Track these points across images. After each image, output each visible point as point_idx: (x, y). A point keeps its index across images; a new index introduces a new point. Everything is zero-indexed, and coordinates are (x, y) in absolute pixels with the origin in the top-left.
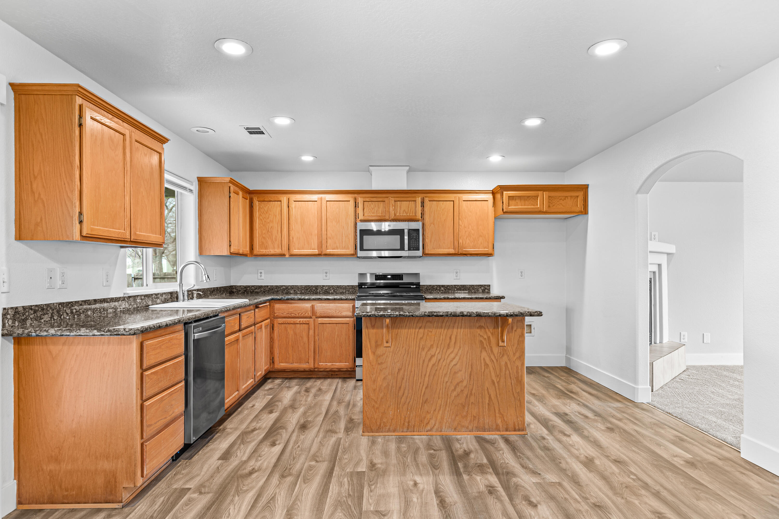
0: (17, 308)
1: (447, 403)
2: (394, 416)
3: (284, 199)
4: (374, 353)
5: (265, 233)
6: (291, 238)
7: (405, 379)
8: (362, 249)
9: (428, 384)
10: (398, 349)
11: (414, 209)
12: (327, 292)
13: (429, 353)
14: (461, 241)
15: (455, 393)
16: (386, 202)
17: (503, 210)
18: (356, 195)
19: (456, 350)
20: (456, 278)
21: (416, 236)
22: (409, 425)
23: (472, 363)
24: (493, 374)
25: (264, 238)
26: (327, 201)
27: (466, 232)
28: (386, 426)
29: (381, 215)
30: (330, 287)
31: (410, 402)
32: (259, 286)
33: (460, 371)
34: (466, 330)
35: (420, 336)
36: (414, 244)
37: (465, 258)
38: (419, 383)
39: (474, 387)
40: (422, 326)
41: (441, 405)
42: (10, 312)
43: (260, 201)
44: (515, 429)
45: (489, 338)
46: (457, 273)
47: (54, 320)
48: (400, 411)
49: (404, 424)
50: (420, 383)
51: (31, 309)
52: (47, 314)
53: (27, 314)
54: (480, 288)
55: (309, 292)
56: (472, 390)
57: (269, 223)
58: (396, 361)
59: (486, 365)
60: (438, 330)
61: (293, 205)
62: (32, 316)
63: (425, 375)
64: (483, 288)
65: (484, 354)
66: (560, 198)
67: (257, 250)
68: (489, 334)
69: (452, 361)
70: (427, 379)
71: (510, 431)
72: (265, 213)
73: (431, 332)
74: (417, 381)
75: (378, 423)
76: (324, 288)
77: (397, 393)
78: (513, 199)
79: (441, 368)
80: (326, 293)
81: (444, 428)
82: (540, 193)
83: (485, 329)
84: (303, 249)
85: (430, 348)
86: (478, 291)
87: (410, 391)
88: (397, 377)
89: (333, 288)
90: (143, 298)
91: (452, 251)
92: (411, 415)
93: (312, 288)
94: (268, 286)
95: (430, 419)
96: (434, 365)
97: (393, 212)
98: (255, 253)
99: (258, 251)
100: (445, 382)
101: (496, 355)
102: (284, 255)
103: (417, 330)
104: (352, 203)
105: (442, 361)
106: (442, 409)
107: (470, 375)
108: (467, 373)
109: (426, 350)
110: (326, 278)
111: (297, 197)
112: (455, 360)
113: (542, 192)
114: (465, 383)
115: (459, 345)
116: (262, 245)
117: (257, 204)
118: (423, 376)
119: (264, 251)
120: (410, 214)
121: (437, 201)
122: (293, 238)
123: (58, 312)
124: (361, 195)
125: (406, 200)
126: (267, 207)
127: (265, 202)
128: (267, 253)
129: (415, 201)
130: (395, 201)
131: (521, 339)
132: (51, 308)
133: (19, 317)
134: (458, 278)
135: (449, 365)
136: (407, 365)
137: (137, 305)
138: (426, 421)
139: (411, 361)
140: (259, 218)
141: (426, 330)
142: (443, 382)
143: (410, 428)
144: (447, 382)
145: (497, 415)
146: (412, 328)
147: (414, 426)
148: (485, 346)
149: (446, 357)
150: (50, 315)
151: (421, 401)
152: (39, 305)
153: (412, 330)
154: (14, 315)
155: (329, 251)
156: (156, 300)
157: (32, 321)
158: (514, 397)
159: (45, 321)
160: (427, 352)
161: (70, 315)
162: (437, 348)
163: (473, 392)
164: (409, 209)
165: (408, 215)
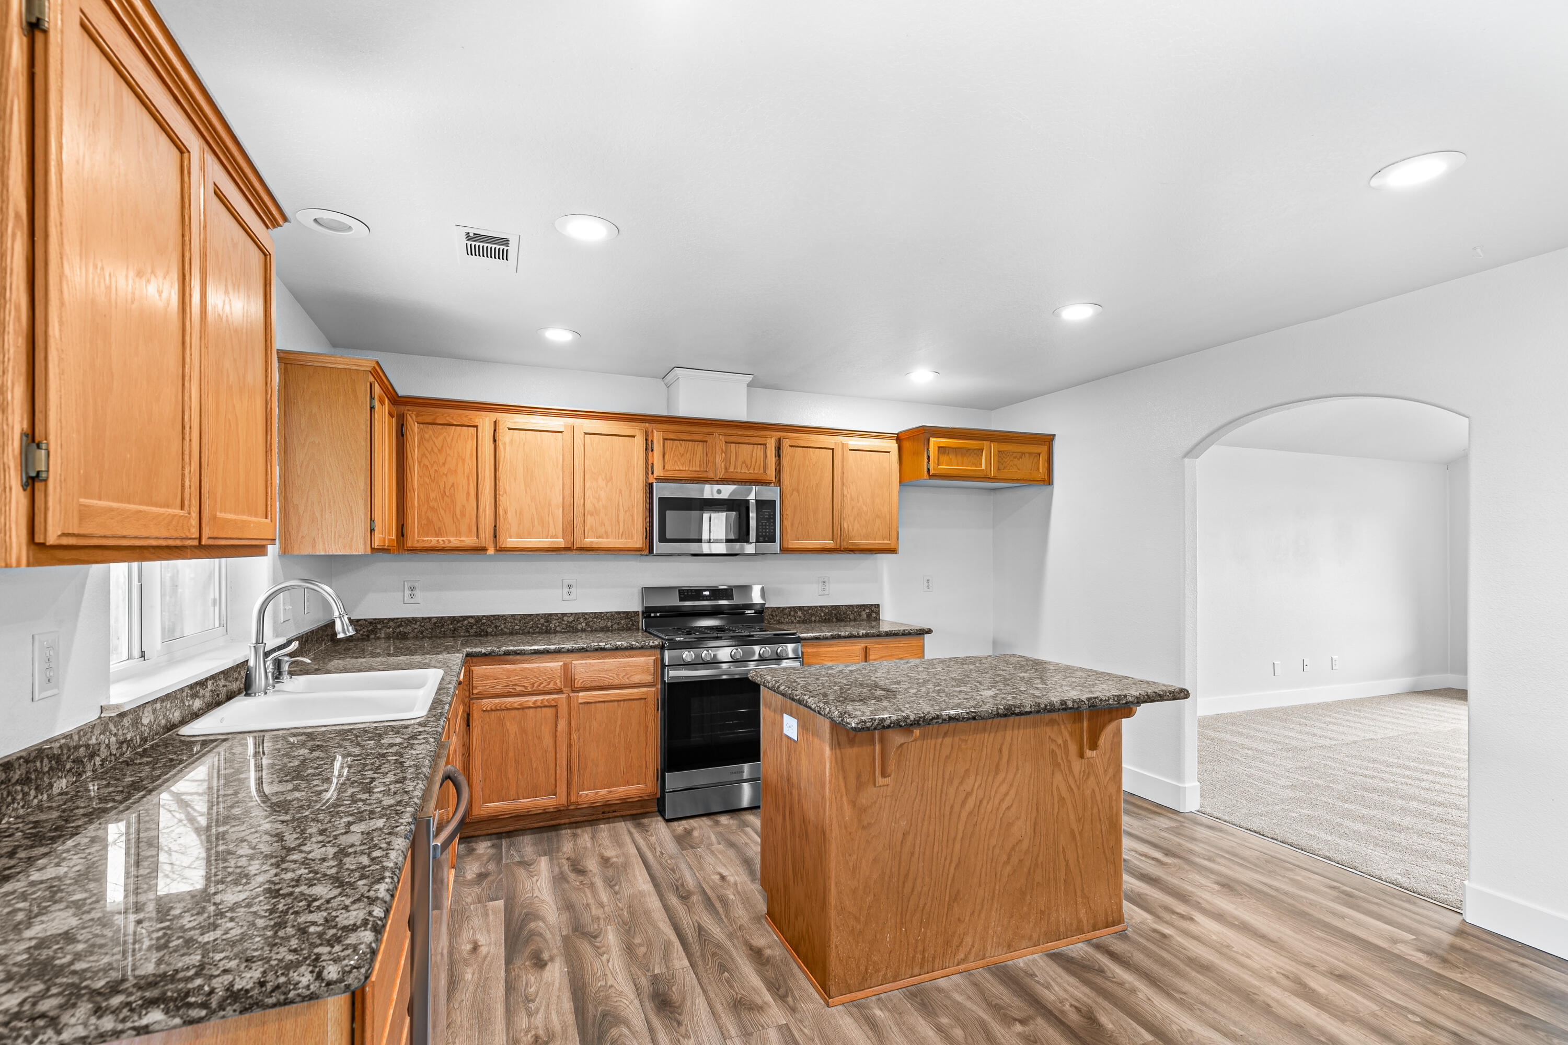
1: (994, 892)
2: (894, 944)
3: (485, 421)
4: (853, 803)
5: (435, 499)
6: (501, 512)
7: (916, 855)
8: (663, 539)
9: (959, 858)
10: (902, 789)
11: (762, 459)
12: (573, 627)
13: (962, 788)
14: (845, 525)
15: (1008, 869)
16: (709, 442)
17: (929, 470)
18: (647, 424)
19: (1010, 776)
20: (822, 593)
21: (770, 515)
22: (924, 957)
23: (1037, 801)
24: (1072, 817)
25: (433, 509)
26: (586, 433)
27: (853, 508)
28: (877, 971)
29: (698, 469)
30: (578, 616)
31: (925, 904)
32: (407, 619)
33: (1018, 818)
34: (1028, 730)
35: (946, 751)
36: (766, 529)
37: (852, 556)
38: (943, 859)
39: (1042, 850)
40: (948, 731)
41: (983, 900)
43: (423, 423)
44: (1107, 922)
45: (1065, 742)
46: (824, 582)
48: (906, 930)
49: (914, 957)
50: (946, 859)
54: (864, 610)
55: (531, 628)
56: (1038, 856)
57: (446, 475)
58: (898, 816)
59: (1062, 799)
60: (978, 736)
61: (505, 437)
63: (955, 839)
64: (867, 611)
65: (1058, 778)
66: (1015, 455)
67: (415, 537)
68: (1066, 735)
69: (1002, 800)
70: (957, 846)
71: (1099, 930)
72: (436, 450)
73: (966, 741)
74: (940, 855)
75: (862, 968)
76: (565, 618)
77: (900, 889)
78: (944, 453)
79: (983, 819)
80: (569, 631)
81: (989, 948)
82: (986, 443)
83: (1059, 724)
84: (530, 535)
85: (964, 776)
86: (860, 616)
87: (927, 879)
88: (901, 852)
89: (586, 619)
90: (161, 706)
91: (829, 543)
92: (929, 934)
93: (539, 620)
94: (430, 618)
95: (964, 935)
96: (970, 813)
97: (723, 465)
98: (409, 544)
99: (418, 541)
100: (991, 849)
101: (1077, 778)
102: (484, 549)
103: (940, 740)
104: (639, 441)
105: (985, 802)
106: (985, 907)
107: (1035, 824)
108: (1028, 823)
109: (956, 782)
110: (569, 598)
111: (516, 420)
112: (1008, 798)
113: (988, 442)
114: (1025, 845)
115: (1015, 764)
116: (429, 527)
117: (416, 430)
118: (951, 842)
119: (433, 541)
120: (754, 469)
121: (804, 447)
122: (506, 512)
124: (658, 426)
125: (747, 441)
126: (441, 438)
127: (435, 426)
128: (441, 544)
129: (765, 445)
130: (726, 442)
131: (1115, 740)
134: (826, 593)
135: (998, 809)
136: (919, 820)
138: (956, 941)
139: (928, 812)
140: (419, 463)
141: (957, 739)
142: (988, 849)
143: (927, 964)
144: (994, 847)
145: (1079, 900)
146: (929, 737)
147: (934, 958)
148: (1060, 761)
149: (993, 793)
151: (947, 899)
153: (929, 741)
155: (590, 541)
158: (1106, 858)
160: (958, 788)
162: (976, 775)
163: (1040, 859)
164: (754, 460)
165: (751, 471)
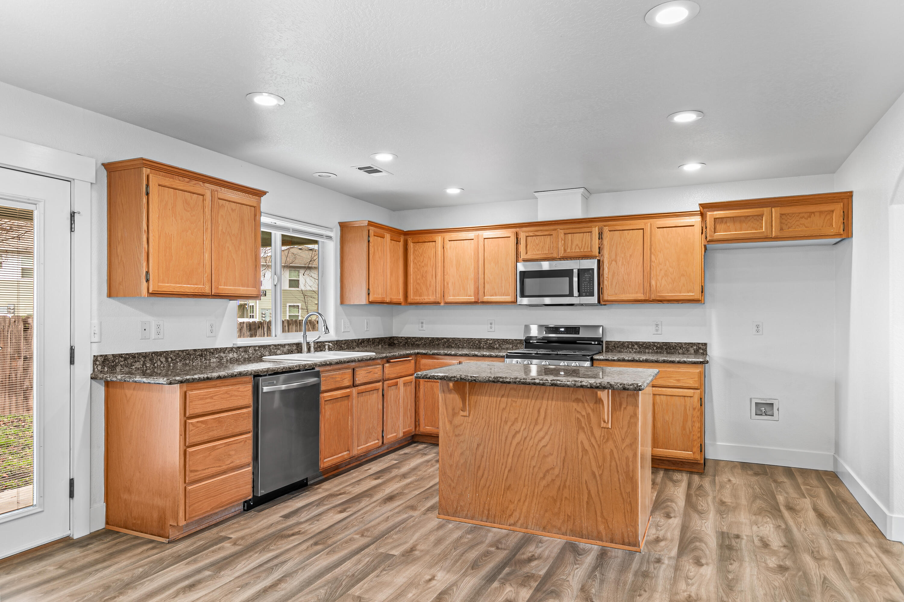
0: (106, 355)
1: (534, 493)
2: (472, 500)
3: (439, 238)
4: (451, 422)
5: (419, 279)
6: (446, 284)
7: (485, 457)
8: (523, 295)
9: (511, 467)
10: (477, 421)
11: (589, 242)
12: (492, 347)
13: (513, 428)
14: (653, 283)
15: (544, 483)
16: (554, 235)
17: (706, 238)
18: (518, 229)
19: (545, 428)
20: (656, 333)
21: (590, 278)
22: (489, 514)
23: (566, 447)
24: (594, 464)
25: (418, 284)
26: (485, 239)
27: (661, 270)
28: (463, 511)
29: (547, 252)
30: (495, 341)
31: (490, 485)
32: (419, 337)
33: (552, 454)
34: (559, 402)
35: (503, 406)
36: (587, 287)
37: (661, 305)
38: (501, 464)
39: (569, 478)
40: (504, 394)
41: (527, 495)
42: (99, 359)
43: (414, 243)
44: (624, 541)
45: (588, 415)
46: (657, 325)
47: (146, 367)
48: (478, 495)
49: (483, 511)
50: (502, 464)
51: (122, 357)
52: (139, 361)
53: (117, 361)
54: (692, 347)
55: (472, 345)
56: (566, 481)
57: (423, 267)
58: (474, 434)
59: (585, 451)
60: (524, 400)
61: (448, 245)
62: (122, 363)
63: (508, 455)
64: (695, 347)
65: (582, 436)
66: (801, 215)
67: (412, 297)
68: (590, 411)
69: (540, 441)
70: (510, 460)
71: (616, 543)
72: (420, 255)
73: (516, 402)
74: (499, 461)
75: (455, 506)
76: (488, 342)
77: (475, 473)
78: (722, 222)
79: (527, 449)
80: (490, 348)
81: (530, 524)
82: (766, 210)
83: (583, 402)
84: (458, 295)
85: (514, 421)
86: (688, 351)
87: (491, 472)
88: (476, 453)
89: (499, 342)
90: (257, 348)
91: (641, 296)
92: (492, 502)
93: (475, 342)
94: (428, 338)
95: (514, 510)
96: (518, 444)
97: (563, 248)
98: (409, 301)
99: (412, 299)
100: (532, 467)
101: (598, 439)
102: (438, 303)
103: (499, 399)
104: (513, 240)
105: (528, 439)
106: (528, 500)
107: (564, 460)
108: (559, 459)
109: (509, 424)
110: (491, 330)
111: (452, 236)
112: (544, 440)
113: (769, 209)
114: (556, 471)
115: (549, 422)
116: (417, 292)
117: (412, 246)
118: (506, 456)
119: (418, 299)
120: (584, 249)
121: (620, 230)
122: (448, 284)
123: (151, 360)
124: (524, 229)
125: (578, 231)
126: (422, 249)
127: (419, 244)
128: (421, 301)
129: (591, 232)
130: (565, 234)
131: (632, 420)
132: (143, 356)
133: (108, 364)
134: (658, 332)
135: (537, 445)
136: (487, 440)
137: (248, 355)
138: (508, 512)
139: (492, 436)
140: (413, 262)
141: (510, 400)
142: (530, 467)
143: (491, 518)
144: (534, 467)
145: (599, 519)
146: (493, 396)
147: (495, 516)
148: (583, 425)
149: (533, 435)
150: (142, 362)
151: (503, 487)
152: (130, 354)
153: (493, 398)
154: (103, 362)
155: (487, 298)
157: (122, 367)
158: (623, 499)
159: (136, 368)
160: (510, 427)
161: (164, 363)
162: (523, 422)
163: (568, 483)
164: (584, 243)
165: (582, 250)
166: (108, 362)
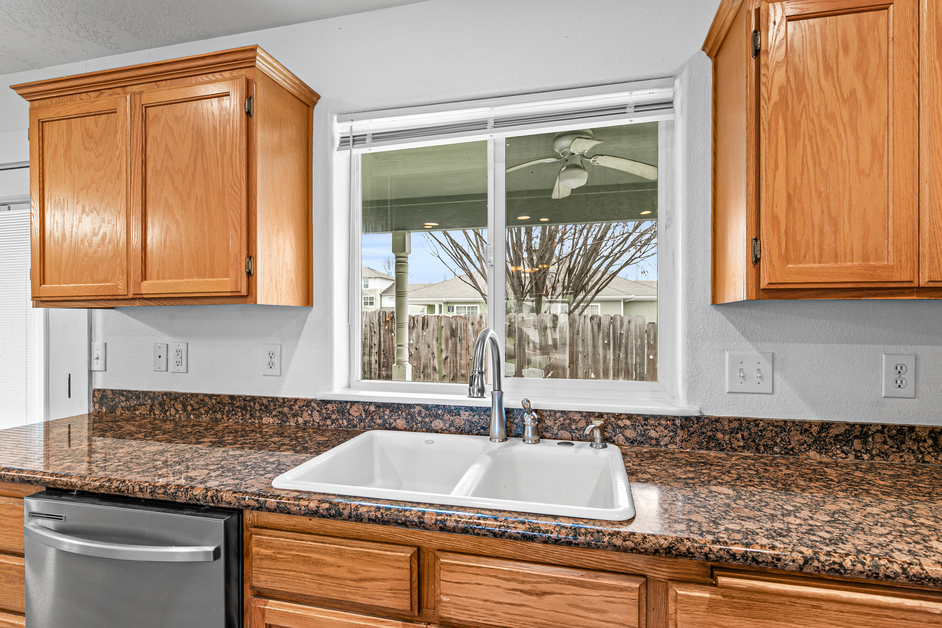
0: (104, 391)
42: (96, 395)
47: (155, 414)
51: (123, 395)
52: (145, 405)
53: (117, 400)
62: (122, 404)
90: (372, 408)
123: (162, 404)
132: (150, 398)
133: (107, 403)
137: (349, 421)
150: (148, 406)
152: (133, 391)
154: (101, 399)
156: (427, 420)
157: (123, 409)
159: (141, 413)
161: (181, 412)
166: (106, 401)
